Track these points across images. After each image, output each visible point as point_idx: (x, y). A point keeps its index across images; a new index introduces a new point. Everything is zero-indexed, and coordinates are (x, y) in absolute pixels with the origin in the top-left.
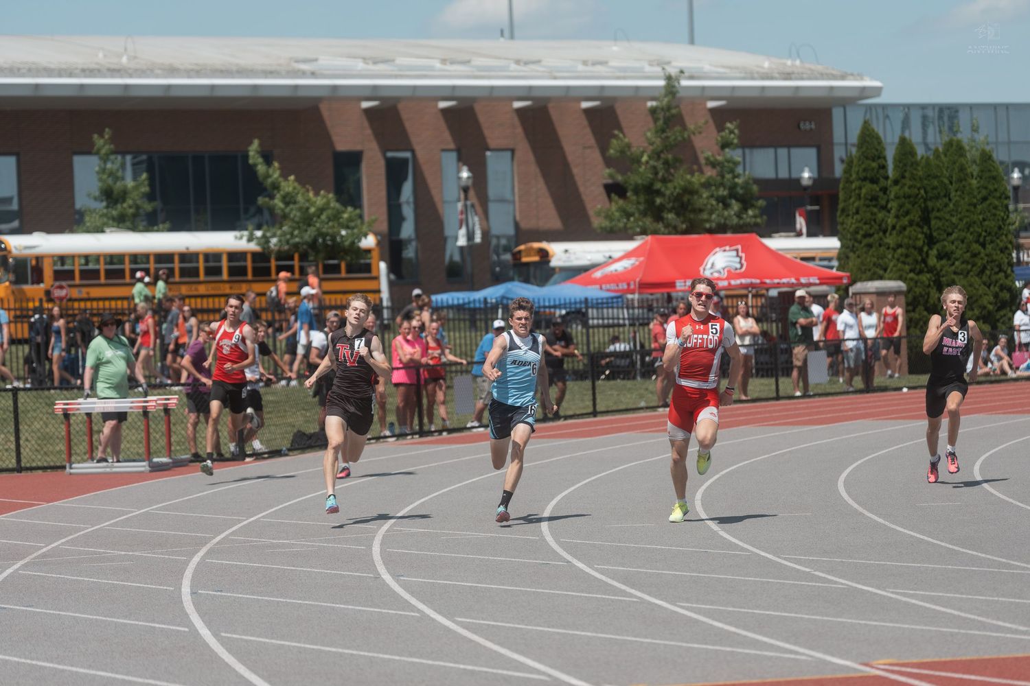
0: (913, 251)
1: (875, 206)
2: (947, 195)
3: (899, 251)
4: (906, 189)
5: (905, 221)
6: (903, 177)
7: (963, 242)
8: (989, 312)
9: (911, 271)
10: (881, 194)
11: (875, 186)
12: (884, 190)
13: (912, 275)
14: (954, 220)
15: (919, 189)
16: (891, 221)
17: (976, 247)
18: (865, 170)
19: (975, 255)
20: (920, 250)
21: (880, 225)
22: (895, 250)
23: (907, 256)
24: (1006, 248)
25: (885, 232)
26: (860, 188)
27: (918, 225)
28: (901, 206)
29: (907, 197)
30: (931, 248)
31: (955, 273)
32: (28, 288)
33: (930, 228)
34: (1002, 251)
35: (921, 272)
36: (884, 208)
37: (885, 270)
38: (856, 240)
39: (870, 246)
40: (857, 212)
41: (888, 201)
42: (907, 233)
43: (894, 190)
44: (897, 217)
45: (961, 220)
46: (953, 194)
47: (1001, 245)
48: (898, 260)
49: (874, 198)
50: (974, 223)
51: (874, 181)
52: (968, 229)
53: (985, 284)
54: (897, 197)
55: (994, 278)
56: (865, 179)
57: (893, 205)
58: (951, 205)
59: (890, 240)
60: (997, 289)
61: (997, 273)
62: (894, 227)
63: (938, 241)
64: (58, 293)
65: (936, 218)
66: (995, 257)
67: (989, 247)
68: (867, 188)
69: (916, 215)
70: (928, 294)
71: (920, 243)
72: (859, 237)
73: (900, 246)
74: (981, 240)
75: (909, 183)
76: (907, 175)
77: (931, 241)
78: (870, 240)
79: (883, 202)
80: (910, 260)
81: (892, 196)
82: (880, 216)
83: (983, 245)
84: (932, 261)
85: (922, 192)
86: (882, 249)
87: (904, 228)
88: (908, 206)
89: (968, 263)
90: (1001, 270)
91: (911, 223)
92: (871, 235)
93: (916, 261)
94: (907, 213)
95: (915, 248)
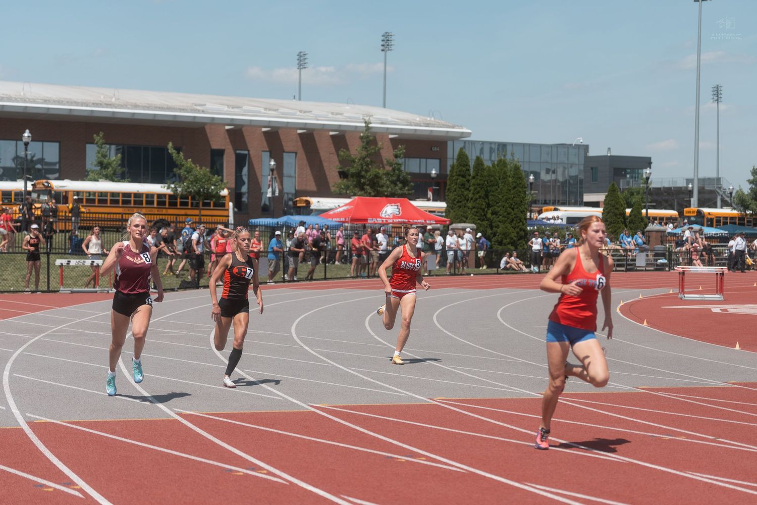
1: (463, 188)
2: (497, 185)
3: (474, 210)
4: (478, 181)
5: (477, 196)
6: (477, 175)
7: (503, 207)
8: (514, 241)
9: (479, 219)
10: (467, 182)
12: (468, 181)
13: (479, 221)
14: (500, 196)
16: (470, 195)
17: (509, 210)
18: (460, 171)
19: (509, 214)
20: (483, 210)
22: (471, 209)
23: (477, 212)
24: (524, 211)
25: (467, 200)
26: (457, 179)
27: (483, 198)
28: (476, 189)
30: (488, 209)
31: (499, 222)
33: (488, 200)
34: (522, 212)
35: (483, 220)
36: (468, 189)
37: (467, 218)
38: (454, 204)
39: (460, 207)
40: (455, 191)
41: (469, 186)
42: (478, 202)
43: (473, 181)
45: (503, 197)
47: (522, 209)
48: (473, 214)
49: (463, 185)
50: (509, 198)
51: (463, 176)
52: (506, 201)
54: (474, 185)
56: (459, 175)
57: (472, 188)
58: (499, 190)
59: (470, 205)
60: (518, 230)
61: (519, 223)
62: (472, 199)
63: (492, 206)
65: (492, 195)
66: (518, 215)
67: (516, 210)
68: (461, 180)
69: (482, 193)
70: (486, 231)
71: (483, 207)
72: (455, 202)
73: (474, 208)
74: (512, 206)
75: (480, 178)
76: (479, 174)
77: (489, 206)
78: (460, 204)
79: (467, 187)
80: (478, 214)
81: (471, 184)
82: (466, 193)
83: (513, 209)
84: (489, 215)
85: (486, 182)
86: (466, 208)
87: (477, 199)
88: (479, 189)
90: (521, 221)
91: (480, 197)
92: (461, 202)
93: (481, 215)
94: (478, 192)
95: (481, 209)
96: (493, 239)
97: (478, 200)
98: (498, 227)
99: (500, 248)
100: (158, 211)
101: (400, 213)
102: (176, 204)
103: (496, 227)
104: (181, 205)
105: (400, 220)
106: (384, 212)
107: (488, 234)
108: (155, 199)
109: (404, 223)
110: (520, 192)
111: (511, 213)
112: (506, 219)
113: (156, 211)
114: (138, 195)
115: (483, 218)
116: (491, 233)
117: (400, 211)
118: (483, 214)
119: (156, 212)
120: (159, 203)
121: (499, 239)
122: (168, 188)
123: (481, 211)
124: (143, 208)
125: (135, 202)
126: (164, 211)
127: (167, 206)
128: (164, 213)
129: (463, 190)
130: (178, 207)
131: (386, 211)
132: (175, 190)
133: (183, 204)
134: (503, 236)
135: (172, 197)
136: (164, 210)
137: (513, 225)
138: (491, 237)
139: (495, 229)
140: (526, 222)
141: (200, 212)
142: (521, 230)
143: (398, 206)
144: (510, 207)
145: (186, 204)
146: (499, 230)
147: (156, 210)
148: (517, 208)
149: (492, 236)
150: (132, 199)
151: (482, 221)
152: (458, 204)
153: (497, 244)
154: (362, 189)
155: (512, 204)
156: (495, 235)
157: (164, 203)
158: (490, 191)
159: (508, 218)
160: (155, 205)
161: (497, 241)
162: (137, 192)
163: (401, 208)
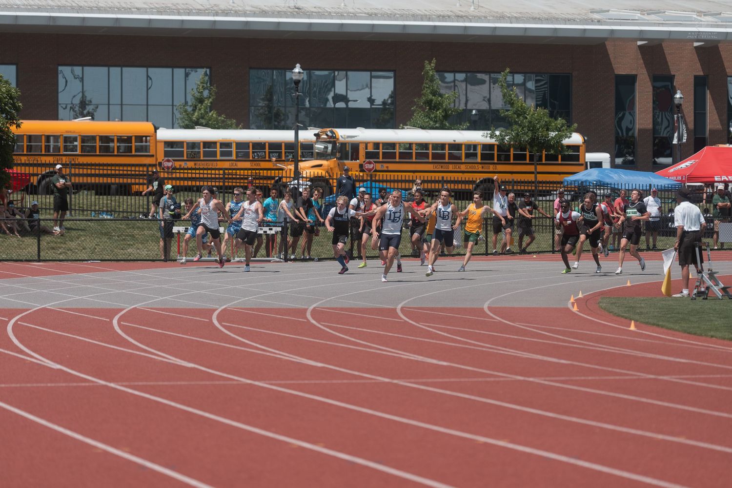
100: (483, 167)
102: (507, 158)
108: (479, 151)
113: (479, 168)
114: (455, 146)
119: (480, 170)
120: (484, 157)
122: (491, 137)
125: (451, 156)
126: (491, 168)
128: (491, 170)
130: (512, 161)
133: (517, 157)
135: (502, 148)
136: (491, 166)
147: (480, 166)
150: (447, 152)
157: (491, 157)
160: (479, 160)
162: (453, 142)
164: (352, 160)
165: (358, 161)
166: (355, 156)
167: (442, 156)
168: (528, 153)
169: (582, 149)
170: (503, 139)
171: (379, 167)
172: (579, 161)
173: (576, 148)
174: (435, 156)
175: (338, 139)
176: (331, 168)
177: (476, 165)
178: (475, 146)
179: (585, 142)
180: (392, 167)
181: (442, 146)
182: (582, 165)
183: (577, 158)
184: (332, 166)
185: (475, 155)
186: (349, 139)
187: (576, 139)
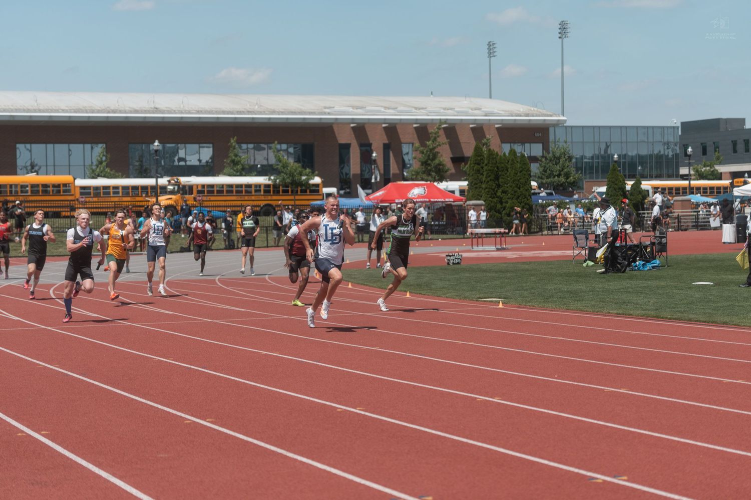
0: (490, 190)
1: (479, 173)
3: (486, 190)
4: (489, 167)
5: (489, 179)
6: (489, 163)
7: (511, 187)
9: (490, 197)
10: (481, 169)
11: (479, 166)
12: (482, 168)
13: (490, 199)
14: (509, 179)
15: (494, 167)
16: (484, 179)
18: (476, 160)
19: (515, 192)
20: (493, 190)
21: (480, 180)
22: (485, 189)
23: (489, 192)
24: (528, 189)
25: (482, 183)
26: (474, 167)
27: (493, 180)
28: (487, 174)
29: (490, 170)
30: (499, 189)
31: (508, 198)
32: (187, 196)
33: (498, 181)
34: (526, 190)
35: (494, 198)
39: (476, 188)
41: (483, 172)
42: (489, 183)
43: (485, 168)
44: (486, 177)
46: (509, 170)
47: (526, 188)
48: (486, 193)
49: (479, 170)
50: (516, 180)
51: (479, 164)
53: (519, 202)
54: (486, 170)
55: (523, 200)
56: (476, 163)
57: (485, 173)
58: (508, 174)
59: (484, 186)
60: (524, 204)
62: (485, 181)
63: (502, 187)
64: (198, 198)
65: (502, 178)
66: (524, 193)
67: (521, 189)
68: (476, 167)
69: (492, 177)
70: (496, 206)
71: (493, 187)
72: (473, 184)
73: (487, 188)
74: (518, 186)
75: (490, 165)
76: (490, 162)
77: (499, 186)
78: (477, 186)
79: (481, 172)
80: (490, 193)
81: (485, 170)
82: (480, 177)
83: (519, 188)
84: (499, 194)
85: (496, 168)
86: (481, 189)
87: (488, 182)
88: (490, 174)
89: (513, 195)
90: (525, 198)
91: (491, 180)
92: (477, 184)
93: (492, 194)
94: (490, 176)
95: (492, 189)
96: (504, 212)
97: (490, 182)
98: (507, 202)
99: (508, 218)
101: (425, 192)
102: (278, 192)
103: (505, 203)
104: (283, 192)
105: (422, 200)
106: (411, 193)
107: (497, 208)
108: (262, 188)
109: (425, 202)
110: (525, 175)
111: (517, 191)
112: (513, 196)
113: (263, 198)
114: (249, 186)
115: (494, 195)
116: (501, 208)
117: (426, 192)
118: (493, 193)
119: (263, 199)
120: (265, 191)
121: (508, 212)
123: (492, 191)
124: (252, 195)
125: (246, 192)
126: (269, 198)
127: (272, 194)
128: (269, 199)
129: (479, 175)
131: (413, 193)
132: (275, 181)
133: (284, 191)
134: (511, 210)
135: (276, 186)
137: (519, 200)
138: (501, 211)
139: (504, 204)
140: (531, 198)
141: (294, 197)
142: (525, 204)
143: (424, 188)
144: (516, 187)
145: (287, 191)
146: (508, 205)
147: (263, 197)
148: (523, 187)
149: (502, 209)
151: (492, 198)
152: (475, 186)
153: (506, 215)
154: (429, 175)
155: (518, 184)
156: (504, 209)
157: (269, 191)
158: (501, 175)
159: (515, 195)
160: (262, 193)
161: (506, 214)
163: (427, 190)
164: (189, 194)
165: (192, 195)
166: (191, 193)
167: (241, 192)
168: (290, 189)
169: (321, 186)
170: (276, 181)
171: (205, 198)
172: (318, 192)
173: (317, 185)
174: (237, 192)
175: (181, 183)
176: (177, 200)
177: (261, 196)
178: (260, 186)
179: (322, 182)
180: (212, 198)
181: (241, 186)
182: (321, 195)
183: (318, 191)
184: (178, 198)
185: (260, 191)
186: (187, 183)
187: (317, 180)
